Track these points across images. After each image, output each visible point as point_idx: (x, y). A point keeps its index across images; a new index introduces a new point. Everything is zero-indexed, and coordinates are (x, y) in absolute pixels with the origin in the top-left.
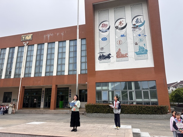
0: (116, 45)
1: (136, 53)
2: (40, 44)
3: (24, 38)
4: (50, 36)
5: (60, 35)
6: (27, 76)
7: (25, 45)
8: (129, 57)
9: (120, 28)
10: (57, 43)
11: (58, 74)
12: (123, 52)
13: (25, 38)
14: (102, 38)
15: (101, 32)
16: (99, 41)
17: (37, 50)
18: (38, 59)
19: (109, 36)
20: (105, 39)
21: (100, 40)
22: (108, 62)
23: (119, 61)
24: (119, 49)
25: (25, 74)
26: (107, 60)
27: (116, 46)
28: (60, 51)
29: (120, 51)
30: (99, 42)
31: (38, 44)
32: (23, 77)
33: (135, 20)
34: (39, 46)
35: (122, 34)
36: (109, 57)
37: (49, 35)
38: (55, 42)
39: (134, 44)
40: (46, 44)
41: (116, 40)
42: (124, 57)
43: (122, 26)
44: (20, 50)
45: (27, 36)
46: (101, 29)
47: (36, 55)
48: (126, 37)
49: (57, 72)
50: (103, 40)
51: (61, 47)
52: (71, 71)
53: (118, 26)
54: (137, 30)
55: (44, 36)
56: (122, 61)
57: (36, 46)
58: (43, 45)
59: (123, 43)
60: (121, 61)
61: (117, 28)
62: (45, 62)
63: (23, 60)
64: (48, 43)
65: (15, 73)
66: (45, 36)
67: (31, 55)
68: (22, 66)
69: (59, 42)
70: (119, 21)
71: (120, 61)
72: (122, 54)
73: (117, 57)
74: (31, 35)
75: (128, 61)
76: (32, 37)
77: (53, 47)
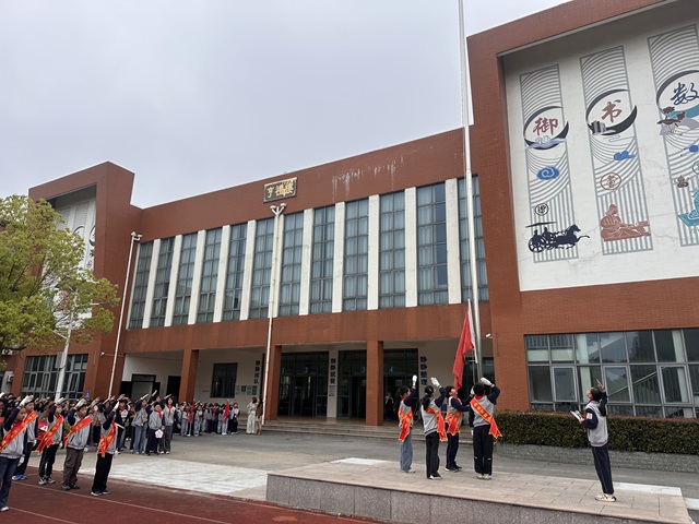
0: (597, 192)
2: (323, 207)
3: (270, 190)
4: (353, 180)
5: (385, 172)
6: (286, 311)
7: (277, 214)
8: (656, 236)
9: (608, 129)
10: (374, 200)
11: (382, 305)
12: (627, 218)
13: (274, 194)
14: (540, 172)
15: (533, 151)
16: (529, 182)
17: (314, 227)
18: (318, 256)
19: (567, 162)
20: (551, 173)
21: (533, 176)
22: (569, 258)
23: (613, 253)
24: (612, 206)
25: (280, 307)
26: (564, 249)
27: (597, 197)
28: (386, 227)
29: (616, 212)
30: (529, 187)
31: (315, 209)
32: (275, 316)
33: (669, 91)
34: (320, 214)
35: (621, 151)
36: (570, 237)
37: (348, 177)
38: (368, 198)
39: (672, 185)
40: (340, 207)
41: (594, 175)
42: (635, 235)
43: (618, 121)
44: (262, 231)
45: (279, 184)
46: (532, 136)
47: (310, 245)
48: (638, 159)
49: (380, 298)
50: (542, 178)
51: (389, 213)
52: (427, 292)
53: (601, 121)
55: (333, 181)
56: (627, 251)
57: (308, 214)
58: (330, 210)
59: (627, 183)
60: (623, 252)
61: (595, 128)
62: (341, 266)
63: (273, 262)
64: (346, 203)
65: (252, 302)
66: (335, 181)
67: (297, 244)
68: (272, 282)
69: (381, 196)
70: (603, 103)
71: (618, 253)
72: (623, 225)
73: (605, 236)
74: (292, 180)
75: (652, 249)
76: (296, 185)
77: (362, 214)
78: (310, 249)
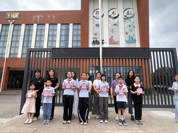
1: (126, 41)
3: (9, 15)
5: (51, 17)
9: (113, 17)
17: (25, 30)
19: (103, 23)
24: (112, 36)
25: (10, 54)
27: (109, 33)
29: (113, 38)
30: (93, 28)
32: (8, 57)
33: (126, 12)
35: (115, 23)
37: (39, 17)
38: (45, 24)
39: (125, 33)
41: (109, 28)
42: (116, 44)
44: (4, 29)
46: (95, 15)
48: (118, 26)
50: (96, 26)
51: (52, 30)
54: (128, 21)
55: (33, 17)
58: (31, 26)
59: (116, 31)
62: (34, 43)
63: (8, 39)
64: (38, 24)
67: (18, 35)
73: (110, 43)
77: (43, 28)
78: (23, 37)
